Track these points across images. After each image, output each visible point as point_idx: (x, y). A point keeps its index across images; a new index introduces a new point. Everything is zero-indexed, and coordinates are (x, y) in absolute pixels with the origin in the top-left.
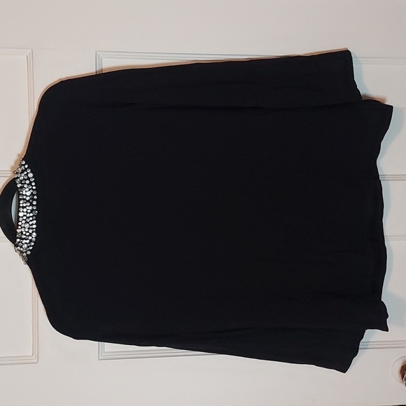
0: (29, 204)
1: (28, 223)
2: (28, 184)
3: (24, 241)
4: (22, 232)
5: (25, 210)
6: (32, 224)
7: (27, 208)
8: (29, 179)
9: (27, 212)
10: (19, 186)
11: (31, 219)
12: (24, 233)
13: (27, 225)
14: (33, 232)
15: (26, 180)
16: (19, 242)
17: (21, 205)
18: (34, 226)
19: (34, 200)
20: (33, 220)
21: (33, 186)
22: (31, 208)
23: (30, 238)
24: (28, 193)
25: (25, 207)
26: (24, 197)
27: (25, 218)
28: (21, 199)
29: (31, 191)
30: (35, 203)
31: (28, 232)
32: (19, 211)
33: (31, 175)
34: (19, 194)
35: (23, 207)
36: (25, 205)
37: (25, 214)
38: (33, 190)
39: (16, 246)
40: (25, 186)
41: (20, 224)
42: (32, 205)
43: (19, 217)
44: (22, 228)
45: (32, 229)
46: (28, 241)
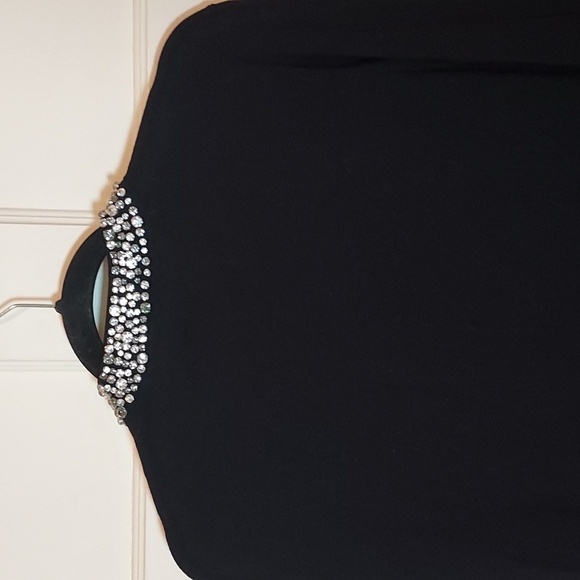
0: (131, 288)
1: (130, 330)
2: (131, 243)
3: (120, 373)
4: (115, 353)
5: (123, 301)
6: (139, 334)
7: (129, 296)
8: (133, 230)
9: (128, 307)
10: (111, 245)
11: (136, 321)
12: (121, 353)
13: (128, 336)
14: (140, 352)
15: (126, 232)
16: (109, 374)
17: (115, 290)
18: (143, 339)
19: (143, 278)
20: (140, 324)
21: (141, 247)
22: (136, 296)
23: (134, 365)
24: (132, 264)
25: (124, 295)
26: (122, 272)
27: (122, 319)
28: (116, 276)
29: (138, 258)
30: (145, 285)
31: (129, 351)
32: (110, 304)
33: (137, 222)
34: (111, 265)
35: (120, 295)
36: (123, 290)
37: (124, 310)
38: (143, 256)
39: (102, 382)
40: (125, 246)
41: (111, 332)
42: (138, 289)
43: (109, 317)
44: (115, 341)
45: (139, 344)
46: (128, 373)
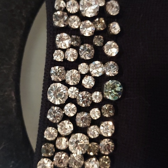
20: (102, 119)
25: (74, 65)
32: (48, 82)
37: (72, 92)
